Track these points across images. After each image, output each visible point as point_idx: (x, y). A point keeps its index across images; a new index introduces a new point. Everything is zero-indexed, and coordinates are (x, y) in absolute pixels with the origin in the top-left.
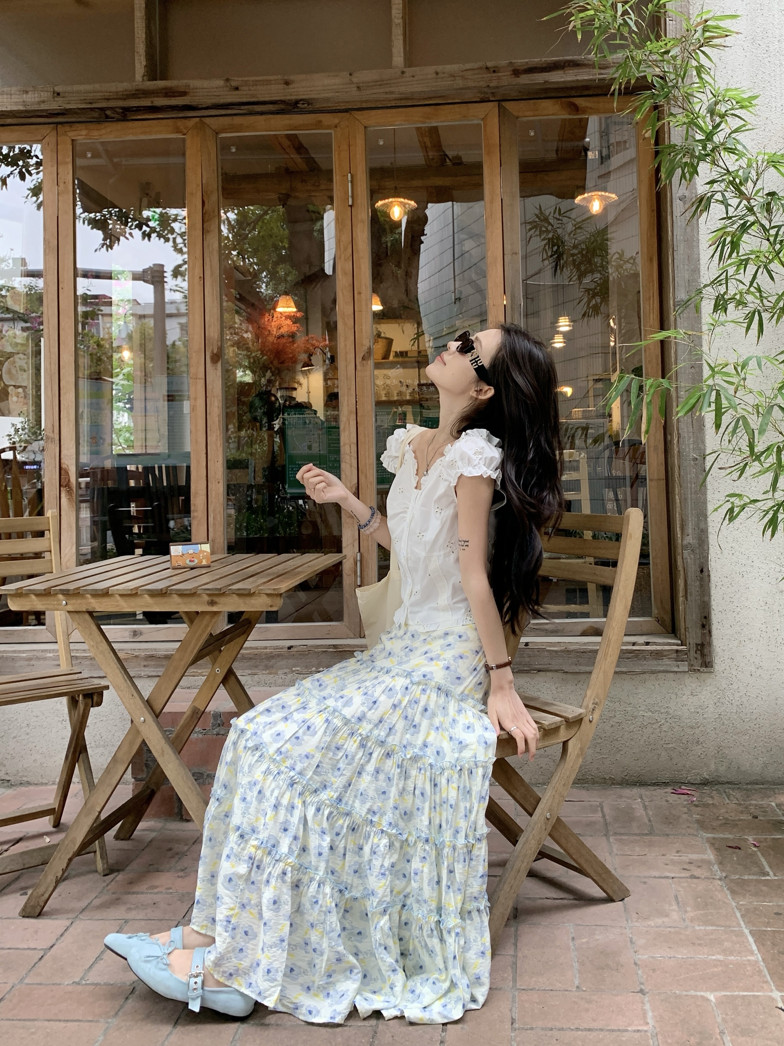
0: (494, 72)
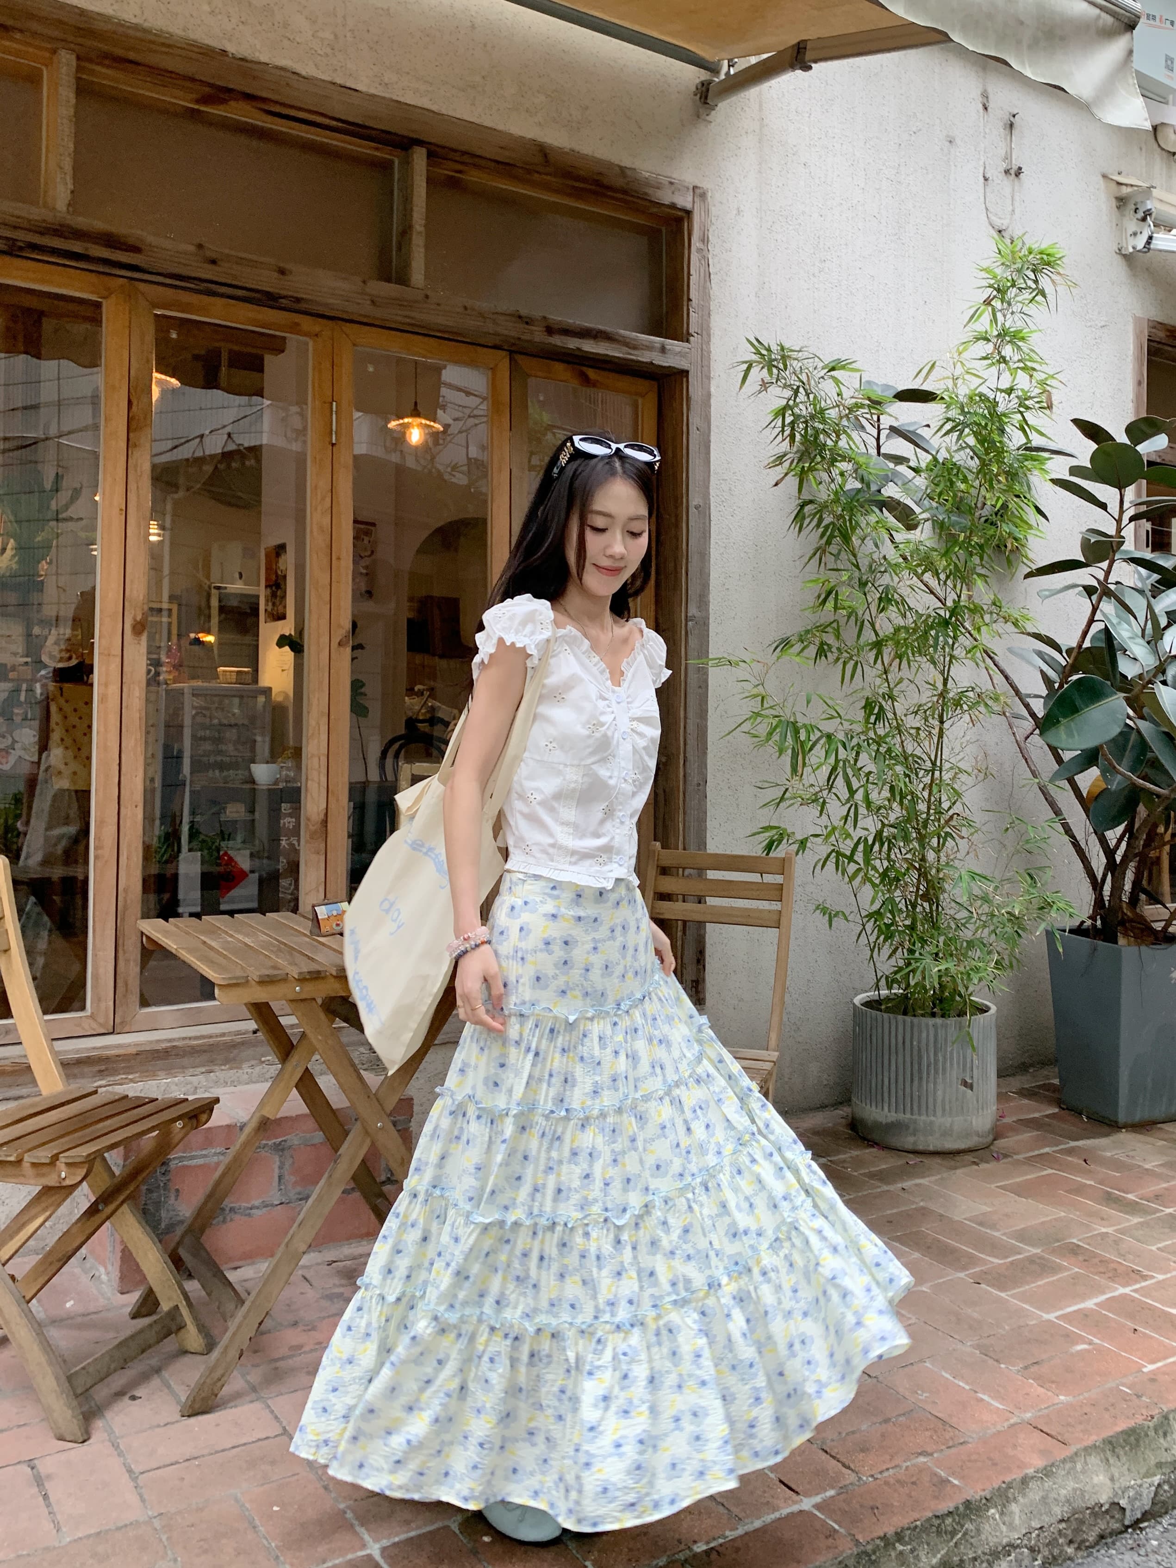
0: (527, 323)
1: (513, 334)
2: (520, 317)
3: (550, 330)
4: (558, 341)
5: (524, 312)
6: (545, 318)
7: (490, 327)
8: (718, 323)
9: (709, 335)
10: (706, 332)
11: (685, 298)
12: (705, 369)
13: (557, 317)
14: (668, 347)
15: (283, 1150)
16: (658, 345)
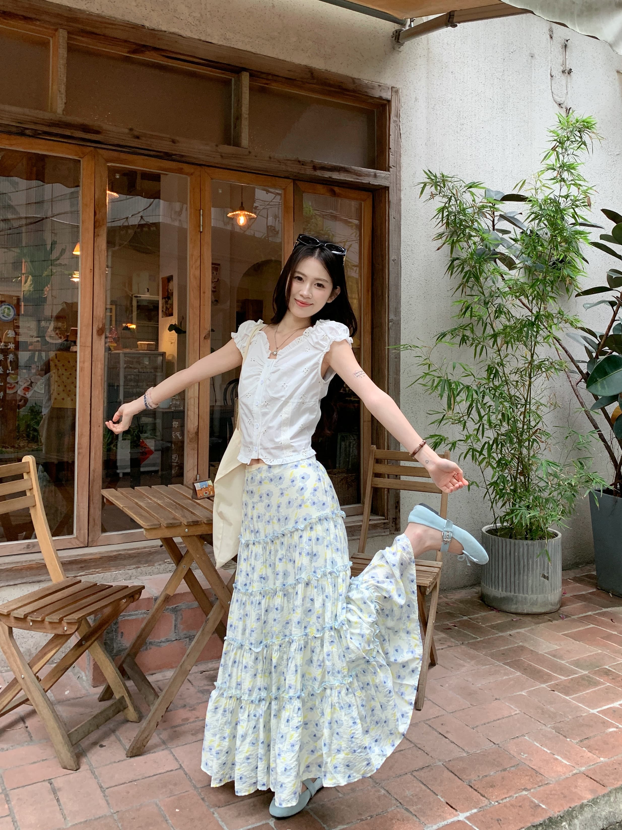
0: (303, 164)
1: (296, 171)
2: (299, 162)
3: (315, 168)
4: (319, 173)
5: (301, 159)
6: (312, 161)
7: (283, 167)
8: (404, 161)
9: (400, 167)
10: (398, 165)
11: (387, 148)
12: (398, 185)
13: (319, 161)
14: (378, 174)
15: (177, 611)
16: (373, 174)
